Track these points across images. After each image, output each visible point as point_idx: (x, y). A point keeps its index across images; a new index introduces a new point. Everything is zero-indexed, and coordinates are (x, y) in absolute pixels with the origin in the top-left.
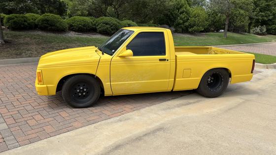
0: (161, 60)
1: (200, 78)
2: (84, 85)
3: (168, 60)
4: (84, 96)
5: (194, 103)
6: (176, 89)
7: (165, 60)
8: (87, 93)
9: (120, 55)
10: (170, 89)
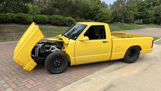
0: (103, 42)
1: (125, 52)
2: (58, 59)
3: (107, 42)
4: (59, 66)
5: (123, 67)
6: (112, 59)
7: (106, 42)
8: (60, 64)
9: (81, 40)
10: (108, 59)
